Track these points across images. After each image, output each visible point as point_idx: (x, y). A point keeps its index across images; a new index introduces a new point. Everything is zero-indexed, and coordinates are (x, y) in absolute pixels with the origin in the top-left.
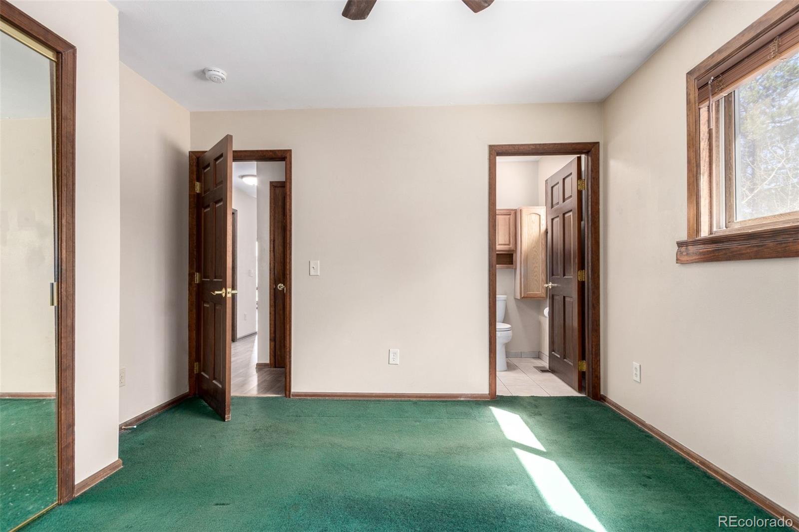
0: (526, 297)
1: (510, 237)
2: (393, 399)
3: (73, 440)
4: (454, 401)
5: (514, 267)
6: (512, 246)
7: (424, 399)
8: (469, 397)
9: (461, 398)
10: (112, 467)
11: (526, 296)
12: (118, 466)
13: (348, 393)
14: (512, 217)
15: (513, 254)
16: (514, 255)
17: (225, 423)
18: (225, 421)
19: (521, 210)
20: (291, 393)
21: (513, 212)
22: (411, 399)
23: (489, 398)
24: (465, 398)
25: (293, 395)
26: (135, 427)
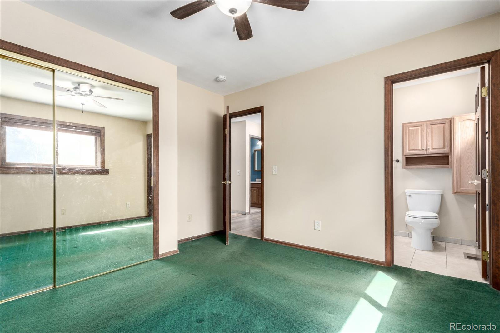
0: (459, 193)
1: (444, 142)
2: (316, 252)
3: (159, 237)
4: (357, 261)
5: (450, 167)
6: (447, 150)
7: (336, 256)
8: (369, 261)
9: (362, 260)
10: (175, 251)
11: (459, 191)
12: (177, 252)
13: (292, 243)
14: (447, 126)
15: (448, 156)
16: (450, 156)
17: (226, 245)
18: (226, 244)
19: (453, 118)
20: (264, 238)
21: (448, 121)
22: (328, 254)
23: (385, 265)
24: (366, 261)
25: (265, 240)
26: (194, 239)
